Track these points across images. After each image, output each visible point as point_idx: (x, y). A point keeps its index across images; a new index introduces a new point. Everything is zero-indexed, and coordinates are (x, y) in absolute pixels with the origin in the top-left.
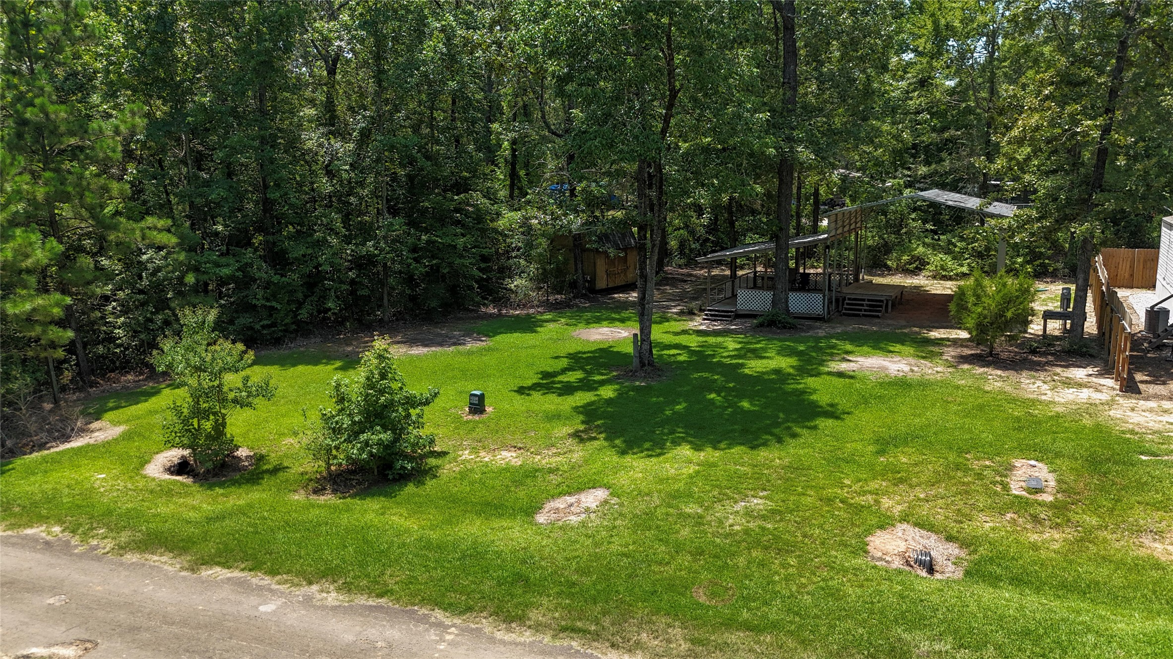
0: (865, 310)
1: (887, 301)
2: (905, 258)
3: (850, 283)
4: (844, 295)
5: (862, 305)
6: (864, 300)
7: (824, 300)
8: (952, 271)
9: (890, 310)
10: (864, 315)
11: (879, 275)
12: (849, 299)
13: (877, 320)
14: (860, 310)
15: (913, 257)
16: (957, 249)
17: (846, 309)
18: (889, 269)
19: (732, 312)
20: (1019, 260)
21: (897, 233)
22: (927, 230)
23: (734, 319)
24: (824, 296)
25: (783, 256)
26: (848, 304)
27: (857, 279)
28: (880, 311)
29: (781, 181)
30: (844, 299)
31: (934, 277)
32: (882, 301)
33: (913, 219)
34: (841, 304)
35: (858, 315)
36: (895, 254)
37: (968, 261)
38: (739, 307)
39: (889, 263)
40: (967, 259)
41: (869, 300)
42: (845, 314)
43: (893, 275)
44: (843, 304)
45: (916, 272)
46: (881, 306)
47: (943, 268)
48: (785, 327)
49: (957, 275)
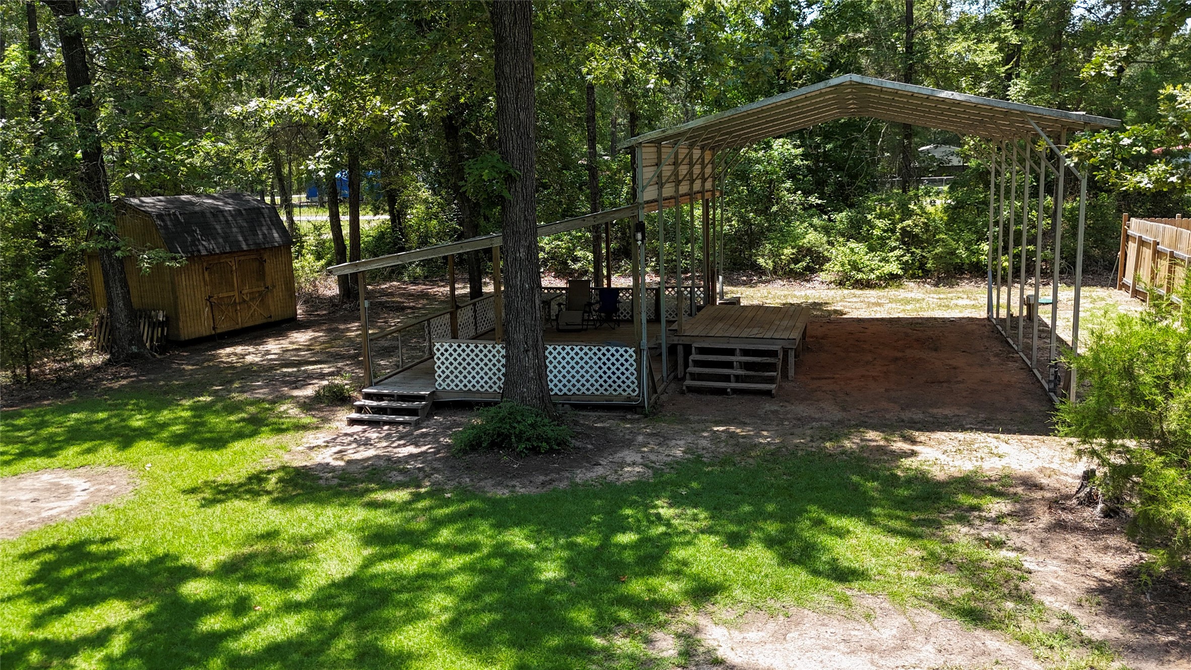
0: (738, 379)
1: (786, 351)
2: (788, 251)
3: (699, 308)
4: (686, 341)
5: (729, 365)
6: (731, 352)
7: (639, 361)
8: (872, 270)
9: (791, 373)
10: (735, 391)
11: (744, 284)
12: (702, 351)
13: (769, 406)
14: (727, 378)
15: (800, 249)
16: (877, 232)
17: (694, 377)
18: (760, 271)
19: (421, 398)
20: (985, 247)
21: (765, 211)
22: (811, 206)
23: (429, 416)
24: (638, 352)
25: (522, 254)
26: (697, 363)
27: (710, 296)
28: (771, 380)
29: (500, 47)
30: (688, 349)
31: (841, 284)
32: (773, 354)
33: (788, 190)
34: (680, 361)
35: (722, 392)
36: (769, 246)
37: (897, 252)
38: (440, 383)
39: (761, 261)
40: (894, 249)
41: (746, 352)
42: (691, 389)
43: (768, 282)
44: (686, 366)
45: (805, 275)
46: (772, 367)
47: (855, 267)
48: (535, 451)
49: (879, 278)
